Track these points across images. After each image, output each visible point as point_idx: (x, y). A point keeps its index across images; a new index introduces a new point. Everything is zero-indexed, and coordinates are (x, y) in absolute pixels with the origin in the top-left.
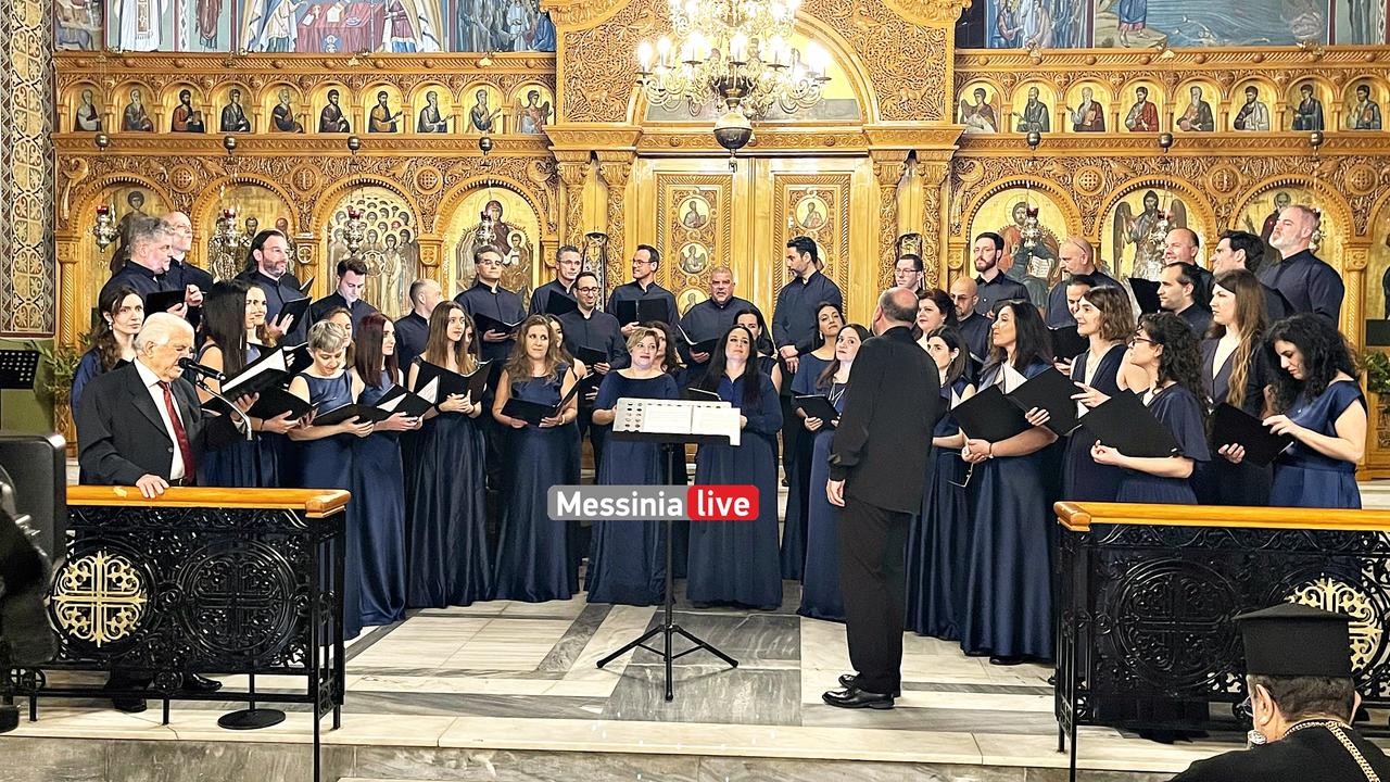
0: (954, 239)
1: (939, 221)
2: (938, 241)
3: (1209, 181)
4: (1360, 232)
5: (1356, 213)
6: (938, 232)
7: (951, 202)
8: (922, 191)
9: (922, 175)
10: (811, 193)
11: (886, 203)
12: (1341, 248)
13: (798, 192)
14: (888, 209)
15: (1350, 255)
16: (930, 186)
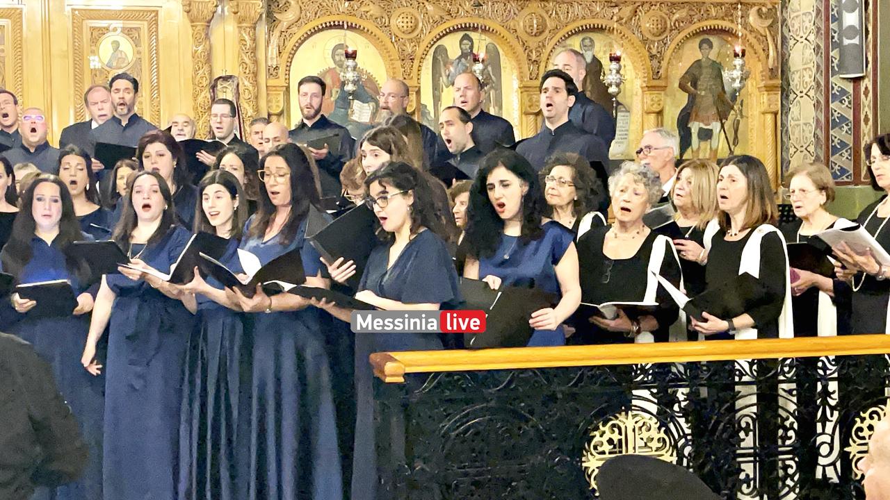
0: (272, 82)
1: (256, 62)
2: (256, 83)
3: (520, 24)
4: (656, 74)
5: (652, 57)
6: (255, 74)
7: (268, 42)
8: (237, 30)
9: (235, 13)
10: (115, 30)
11: (198, 42)
12: (640, 91)
13: (100, 29)
14: (200, 48)
15: (648, 97)
16: (244, 25)
